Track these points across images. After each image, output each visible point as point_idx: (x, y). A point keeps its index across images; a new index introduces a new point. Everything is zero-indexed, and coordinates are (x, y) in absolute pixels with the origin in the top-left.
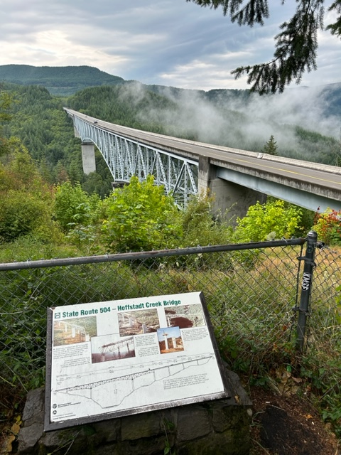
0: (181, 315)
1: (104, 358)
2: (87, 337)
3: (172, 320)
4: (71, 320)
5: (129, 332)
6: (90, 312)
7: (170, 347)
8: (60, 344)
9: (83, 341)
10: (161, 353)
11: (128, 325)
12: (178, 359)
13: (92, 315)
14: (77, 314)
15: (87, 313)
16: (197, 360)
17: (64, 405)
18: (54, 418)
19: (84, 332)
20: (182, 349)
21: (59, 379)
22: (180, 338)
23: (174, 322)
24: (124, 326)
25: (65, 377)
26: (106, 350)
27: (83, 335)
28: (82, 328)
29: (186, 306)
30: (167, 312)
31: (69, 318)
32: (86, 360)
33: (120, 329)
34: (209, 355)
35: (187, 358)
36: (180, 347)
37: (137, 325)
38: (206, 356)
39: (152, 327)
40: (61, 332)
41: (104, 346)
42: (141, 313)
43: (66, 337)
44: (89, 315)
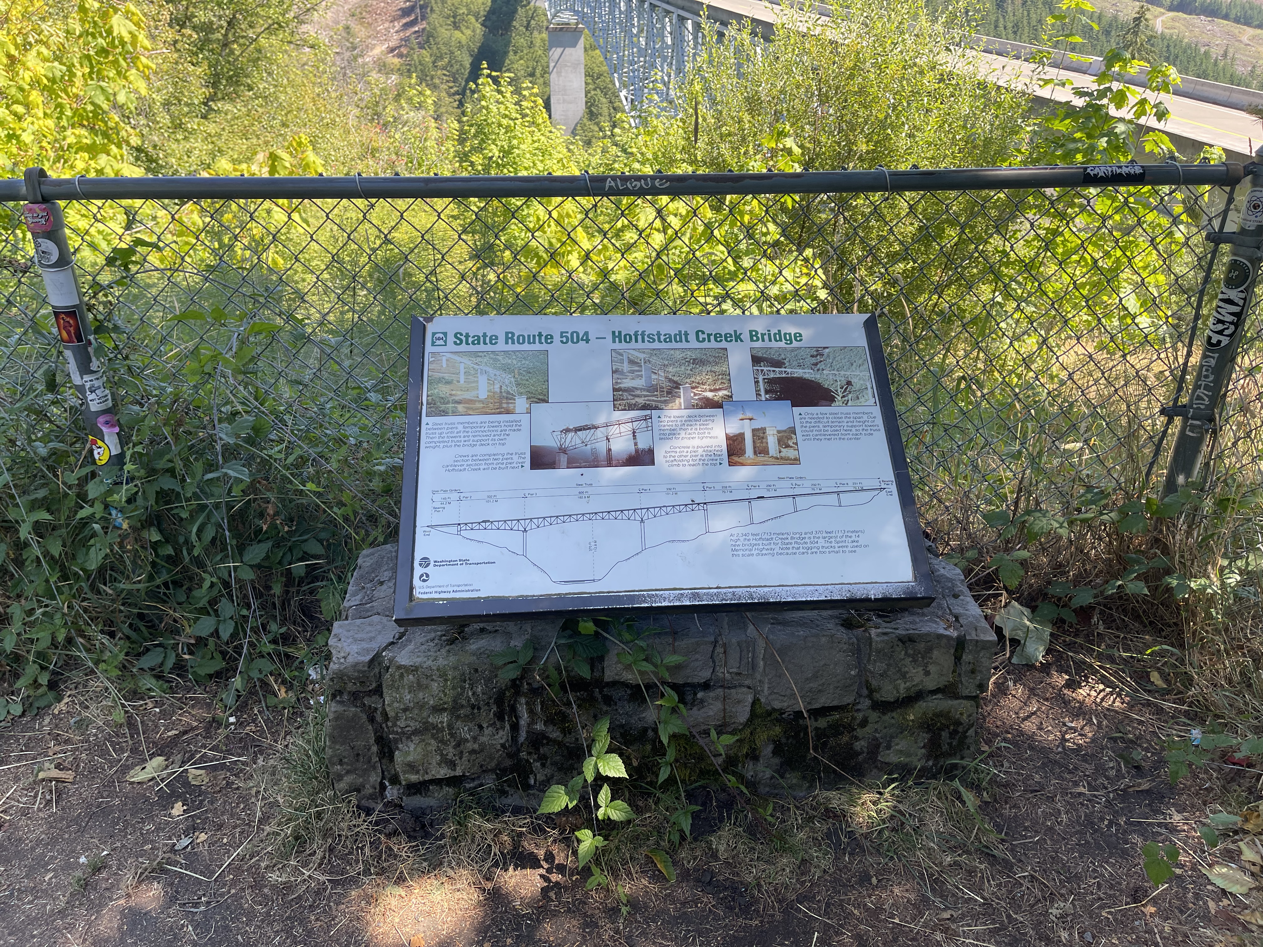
0: (798, 373)
1: (564, 459)
2: (521, 403)
3: (770, 381)
4: (476, 354)
5: (641, 401)
6: (531, 340)
7: (761, 450)
8: (444, 413)
9: (508, 412)
10: (731, 464)
11: (639, 383)
12: (779, 484)
13: (537, 347)
14: (494, 340)
15: (522, 339)
16: (838, 493)
17: (451, 563)
18: (421, 591)
19: (513, 389)
20: (796, 461)
21: (437, 497)
22: (793, 431)
23: (777, 387)
24: (627, 383)
25: (455, 496)
26: (573, 440)
27: (510, 397)
28: (508, 379)
29: (817, 349)
30: (756, 360)
31: (472, 348)
32: (515, 458)
33: (615, 390)
34: (876, 484)
35: (807, 484)
36: (790, 453)
37: (666, 384)
38: (866, 484)
39: (710, 395)
40: (448, 383)
41: (567, 430)
42: (678, 355)
43: (460, 395)
44: (526, 347)
